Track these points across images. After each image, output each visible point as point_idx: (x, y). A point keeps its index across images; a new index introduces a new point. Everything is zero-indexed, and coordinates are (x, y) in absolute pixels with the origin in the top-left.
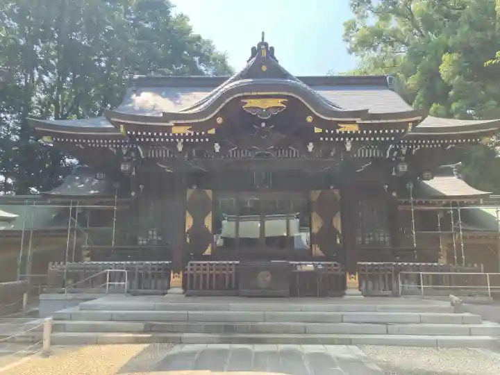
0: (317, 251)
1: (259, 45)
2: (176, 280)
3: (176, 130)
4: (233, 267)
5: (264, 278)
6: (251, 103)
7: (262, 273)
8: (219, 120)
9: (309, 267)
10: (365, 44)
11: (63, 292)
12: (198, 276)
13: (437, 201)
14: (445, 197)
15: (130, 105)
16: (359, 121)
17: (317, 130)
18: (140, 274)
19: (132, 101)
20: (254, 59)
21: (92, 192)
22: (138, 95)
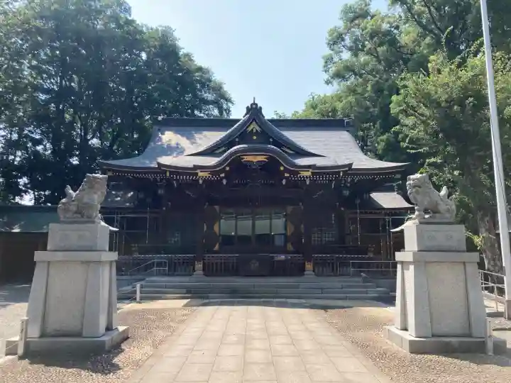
0: (290, 247)
1: (252, 105)
2: (199, 266)
3: (201, 174)
4: (235, 258)
5: (255, 265)
6: (247, 158)
7: (254, 261)
8: (228, 169)
9: (283, 257)
10: (339, 75)
11: (122, 275)
12: (213, 264)
13: (378, 211)
14: (384, 209)
15: (159, 143)
16: (311, 170)
17: (286, 175)
18: (175, 263)
19: (160, 139)
20: (248, 116)
21: (128, 204)
22: (163, 134)
